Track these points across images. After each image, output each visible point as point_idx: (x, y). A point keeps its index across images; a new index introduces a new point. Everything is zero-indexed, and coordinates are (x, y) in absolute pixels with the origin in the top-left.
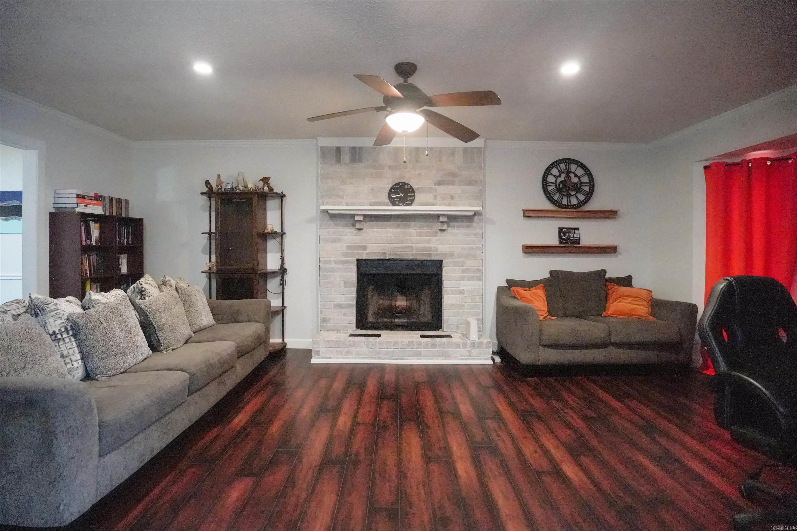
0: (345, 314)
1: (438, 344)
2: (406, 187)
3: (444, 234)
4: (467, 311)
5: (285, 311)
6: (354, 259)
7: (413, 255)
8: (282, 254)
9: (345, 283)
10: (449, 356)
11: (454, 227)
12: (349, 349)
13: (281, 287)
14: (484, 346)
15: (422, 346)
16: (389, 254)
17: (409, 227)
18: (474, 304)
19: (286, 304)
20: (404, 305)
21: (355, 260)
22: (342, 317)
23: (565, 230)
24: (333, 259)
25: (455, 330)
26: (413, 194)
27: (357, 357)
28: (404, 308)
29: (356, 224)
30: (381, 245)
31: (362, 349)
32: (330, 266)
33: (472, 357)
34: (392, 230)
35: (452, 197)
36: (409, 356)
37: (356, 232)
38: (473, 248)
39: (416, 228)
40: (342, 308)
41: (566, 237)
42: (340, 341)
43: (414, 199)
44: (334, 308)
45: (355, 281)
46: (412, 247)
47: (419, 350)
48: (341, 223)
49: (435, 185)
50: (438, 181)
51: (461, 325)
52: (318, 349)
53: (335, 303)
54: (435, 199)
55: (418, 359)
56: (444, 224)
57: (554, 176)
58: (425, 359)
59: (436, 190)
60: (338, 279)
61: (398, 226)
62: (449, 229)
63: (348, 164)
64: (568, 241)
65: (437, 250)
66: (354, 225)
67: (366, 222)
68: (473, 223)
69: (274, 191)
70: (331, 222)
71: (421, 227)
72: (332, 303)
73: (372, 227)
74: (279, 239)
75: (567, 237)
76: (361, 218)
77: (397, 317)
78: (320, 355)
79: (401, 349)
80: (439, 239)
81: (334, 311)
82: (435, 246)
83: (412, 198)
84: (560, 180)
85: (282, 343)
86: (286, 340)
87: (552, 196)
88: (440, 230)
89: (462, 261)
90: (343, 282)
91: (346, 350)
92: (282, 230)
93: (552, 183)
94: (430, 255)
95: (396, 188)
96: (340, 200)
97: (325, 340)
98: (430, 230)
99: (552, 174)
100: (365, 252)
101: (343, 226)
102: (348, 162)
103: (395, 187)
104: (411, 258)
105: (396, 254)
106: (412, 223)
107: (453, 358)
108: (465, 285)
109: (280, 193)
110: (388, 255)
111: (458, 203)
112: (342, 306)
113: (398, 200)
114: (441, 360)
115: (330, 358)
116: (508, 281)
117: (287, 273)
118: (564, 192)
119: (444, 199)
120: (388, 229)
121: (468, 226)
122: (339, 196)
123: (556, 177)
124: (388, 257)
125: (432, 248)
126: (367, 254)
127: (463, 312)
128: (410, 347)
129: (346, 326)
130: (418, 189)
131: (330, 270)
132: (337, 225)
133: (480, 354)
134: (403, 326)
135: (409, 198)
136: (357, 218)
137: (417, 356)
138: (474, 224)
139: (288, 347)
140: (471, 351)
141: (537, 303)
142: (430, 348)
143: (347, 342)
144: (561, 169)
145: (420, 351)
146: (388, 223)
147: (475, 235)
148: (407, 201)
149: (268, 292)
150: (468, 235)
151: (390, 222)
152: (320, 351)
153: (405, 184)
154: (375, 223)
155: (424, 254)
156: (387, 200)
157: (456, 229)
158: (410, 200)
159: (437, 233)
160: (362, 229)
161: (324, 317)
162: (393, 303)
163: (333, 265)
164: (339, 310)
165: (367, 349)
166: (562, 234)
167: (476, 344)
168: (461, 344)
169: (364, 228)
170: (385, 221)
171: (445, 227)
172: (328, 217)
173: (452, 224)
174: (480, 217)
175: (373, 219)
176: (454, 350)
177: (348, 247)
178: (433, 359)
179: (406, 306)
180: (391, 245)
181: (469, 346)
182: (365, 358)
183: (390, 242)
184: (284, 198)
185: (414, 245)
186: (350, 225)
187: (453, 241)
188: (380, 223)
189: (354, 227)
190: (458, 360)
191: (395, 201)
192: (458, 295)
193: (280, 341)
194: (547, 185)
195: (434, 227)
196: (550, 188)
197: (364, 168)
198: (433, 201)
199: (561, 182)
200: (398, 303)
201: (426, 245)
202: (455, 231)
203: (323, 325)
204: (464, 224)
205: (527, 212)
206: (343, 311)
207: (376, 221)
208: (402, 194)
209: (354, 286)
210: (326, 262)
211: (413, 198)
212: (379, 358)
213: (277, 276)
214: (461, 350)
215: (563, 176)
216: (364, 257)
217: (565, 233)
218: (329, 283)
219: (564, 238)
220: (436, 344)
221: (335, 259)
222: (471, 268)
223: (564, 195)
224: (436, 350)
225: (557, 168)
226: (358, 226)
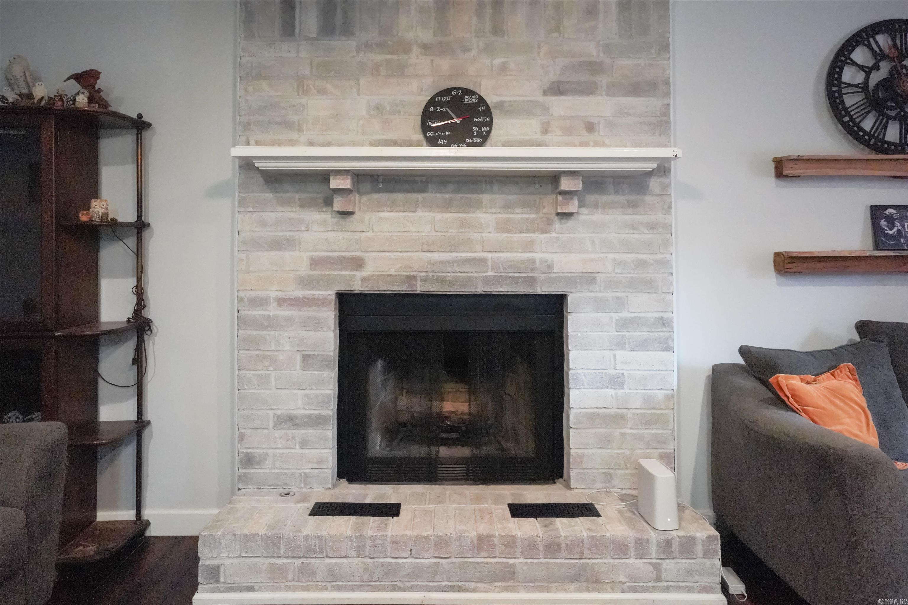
0: (304, 444)
1: (564, 545)
2: (467, 99)
3: (570, 223)
4: (634, 432)
5: (146, 433)
6: (331, 294)
7: (487, 280)
8: (139, 280)
9: (306, 358)
10: (597, 581)
11: (596, 206)
12: (305, 561)
13: (135, 367)
14: (699, 550)
15: (519, 550)
16: (425, 280)
17: (477, 206)
18: (651, 414)
19: (150, 415)
20: (463, 413)
21: (333, 297)
22: (298, 451)
23: (891, 211)
24: (273, 294)
25: (601, 485)
26: (488, 119)
27: (328, 585)
28: (463, 420)
29: (335, 200)
30: (401, 255)
31: (345, 561)
32: (266, 313)
33: (665, 584)
34: (432, 214)
35: (590, 127)
36: (481, 580)
37: (335, 220)
38: (645, 261)
39: (494, 210)
40: (297, 426)
41: (895, 229)
42: (279, 537)
43: (489, 133)
44: (276, 426)
45: (332, 354)
46: (483, 261)
47: (511, 561)
48: (297, 196)
49: (545, 93)
50: (553, 83)
51: (617, 471)
52: (216, 562)
53: (279, 412)
54: (545, 131)
55: (507, 589)
56: (572, 199)
57: (861, 68)
58: (528, 590)
59: (546, 109)
60: (287, 347)
61: (447, 206)
62: (584, 210)
63: (314, 39)
64: (902, 240)
65: (550, 267)
66: (328, 202)
67: (361, 194)
68: (645, 195)
69: (111, 109)
70: (270, 196)
71: (508, 207)
72: (271, 413)
73: (379, 207)
74: (132, 242)
75: (899, 230)
76: (345, 183)
77: (446, 442)
78: (222, 580)
79: (457, 560)
80: (557, 238)
81: (277, 435)
82: (547, 256)
83: (484, 129)
84: (875, 78)
85: (134, 522)
86: (147, 513)
87: (858, 120)
88: (558, 214)
89: (618, 298)
90: (299, 358)
91: (297, 563)
92: (140, 215)
93: (856, 86)
94: (532, 281)
95: (442, 104)
96: (294, 136)
97: (238, 533)
98: (533, 216)
99: (854, 63)
100: (359, 274)
101: (302, 206)
102: (314, 35)
103: (438, 99)
104: (480, 289)
105: (443, 281)
106: (486, 198)
107: (608, 587)
108: (626, 363)
109: (135, 116)
110: (419, 283)
111: (607, 141)
112: (297, 421)
113: (448, 133)
114: (575, 591)
115: (250, 589)
116: (744, 351)
117: (155, 330)
118: (891, 108)
119: (568, 131)
120: (420, 213)
121: (633, 205)
122: (288, 125)
123: (868, 71)
124: (420, 288)
125: (538, 263)
126: (364, 280)
127: (623, 435)
128: (483, 554)
129: (307, 476)
130: (501, 105)
131: (266, 324)
132: (283, 203)
133: (689, 572)
134: (460, 469)
135: (477, 129)
136: (335, 183)
137: (503, 579)
138: (648, 199)
139: (153, 531)
140: (661, 564)
141: (848, 420)
142: (541, 555)
143: (301, 538)
144: (878, 46)
145: (513, 565)
146: (419, 196)
147: (652, 227)
148: (472, 136)
149: (101, 383)
150: (633, 227)
151: (425, 195)
152: (222, 569)
153: (467, 92)
154: (384, 196)
155: (515, 280)
156: (419, 136)
157: (600, 210)
158: (480, 135)
159: (550, 222)
160: (352, 213)
161: (249, 451)
162: (436, 406)
163: (273, 310)
164: (291, 433)
165: (357, 560)
166: (883, 223)
167: (675, 547)
168: (631, 545)
169: (357, 210)
170: (413, 191)
171: (573, 207)
172: (261, 180)
173: (591, 198)
174: (663, 180)
175: (381, 185)
176: (612, 561)
177: (315, 263)
178: (548, 590)
179: (470, 414)
180: (429, 255)
181: (653, 549)
182: (352, 589)
183: (425, 247)
184: (146, 134)
185: (489, 255)
186: (321, 201)
187: (593, 242)
188: (400, 196)
189: (329, 208)
190: (623, 591)
191: (440, 136)
192: (607, 388)
193: (129, 515)
194: (844, 91)
195: (544, 207)
196: (849, 101)
197: (358, 50)
198: (538, 137)
199: (882, 84)
200: (448, 407)
201: (522, 254)
202: (598, 217)
203: (245, 474)
204: (621, 198)
205: (791, 164)
206: (300, 433)
207: (387, 192)
208: (458, 117)
209: (329, 367)
210: (255, 302)
211: (488, 129)
212: (394, 589)
213: (126, 341)
214: (631, 561)
215: (885, 67)
216: (358, 287)
217: (891, 220)
218: (264, 357)
219: (891, 232)
220: (559, 545)
221: (280, 294)
222: (642, 315)
223: (889, 118)
224: (558, 561)
225: (869, 46)
226: (338, 203)
